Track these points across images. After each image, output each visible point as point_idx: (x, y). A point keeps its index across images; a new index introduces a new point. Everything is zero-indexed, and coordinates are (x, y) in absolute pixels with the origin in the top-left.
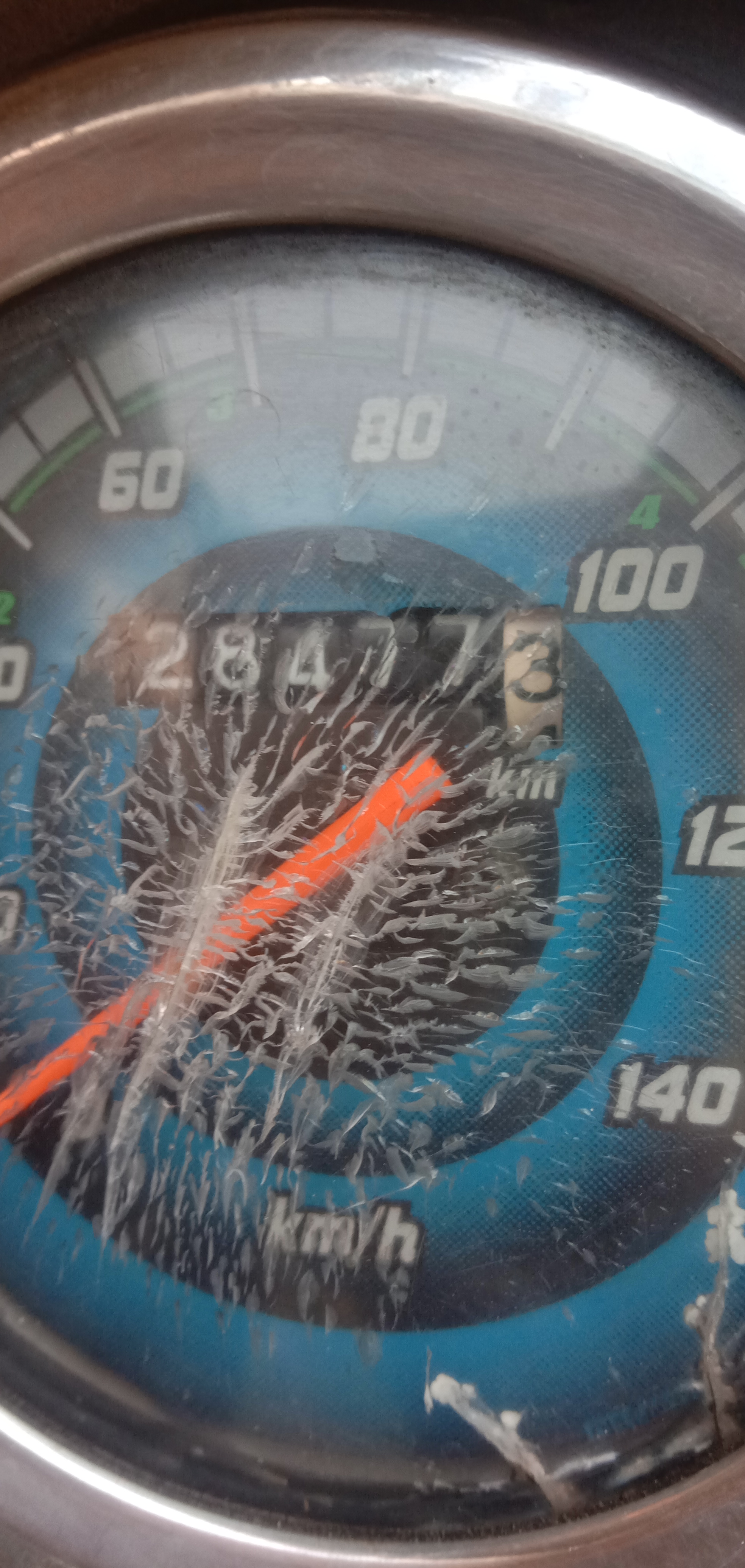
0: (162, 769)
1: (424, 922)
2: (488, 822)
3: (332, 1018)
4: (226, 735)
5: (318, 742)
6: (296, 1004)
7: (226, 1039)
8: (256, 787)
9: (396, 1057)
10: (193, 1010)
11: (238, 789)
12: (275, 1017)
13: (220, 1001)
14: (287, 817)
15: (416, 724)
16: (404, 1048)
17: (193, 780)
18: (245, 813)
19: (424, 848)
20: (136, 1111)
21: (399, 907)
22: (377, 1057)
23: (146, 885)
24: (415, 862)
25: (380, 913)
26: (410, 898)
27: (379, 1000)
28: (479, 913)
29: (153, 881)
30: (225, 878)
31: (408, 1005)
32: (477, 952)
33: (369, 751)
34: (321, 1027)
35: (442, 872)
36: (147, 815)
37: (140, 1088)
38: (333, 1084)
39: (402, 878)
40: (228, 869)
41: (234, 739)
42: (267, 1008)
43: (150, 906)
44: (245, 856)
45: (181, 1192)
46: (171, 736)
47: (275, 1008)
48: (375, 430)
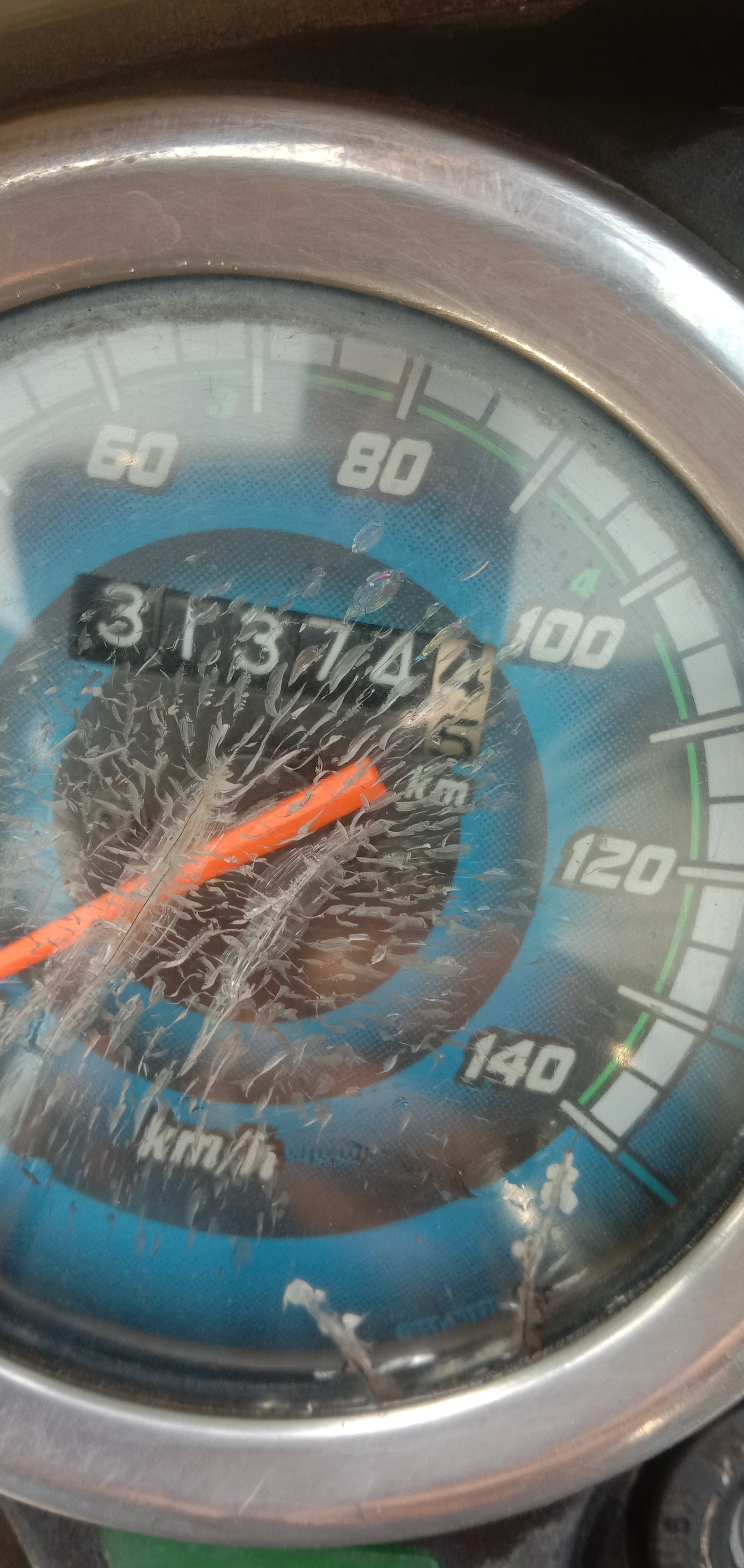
0: (147, 745)
1: (361, 911)
2: (434, 837)
3: (266, 979)
4: (212, 727)
5: (298, 745)
6: (235, 963)
7: (165, 986)
8: (231, 775)
9: (317, 1018)
11: (218, 772)
12: (215, 972)
13: (165, 952)
16: (323, 1011)
17: (175, 760)
18: (219, 795)
19: (374, 849)
21: (344, 895)
24: (362, 860)
25: (323, 897)
26: (354, 889)
28: (411, 911)
29: (121, 840)
32: (403, 942)
33: (341, 761)
34: (255, 985)
35: (386, 872)
36: (126, 781)
39: (351, 872)
41: (221, 730)
42: (209, 965)
43: (114, 862)
46: (162, 717)
47: (216, 964)
48: (363, 460)
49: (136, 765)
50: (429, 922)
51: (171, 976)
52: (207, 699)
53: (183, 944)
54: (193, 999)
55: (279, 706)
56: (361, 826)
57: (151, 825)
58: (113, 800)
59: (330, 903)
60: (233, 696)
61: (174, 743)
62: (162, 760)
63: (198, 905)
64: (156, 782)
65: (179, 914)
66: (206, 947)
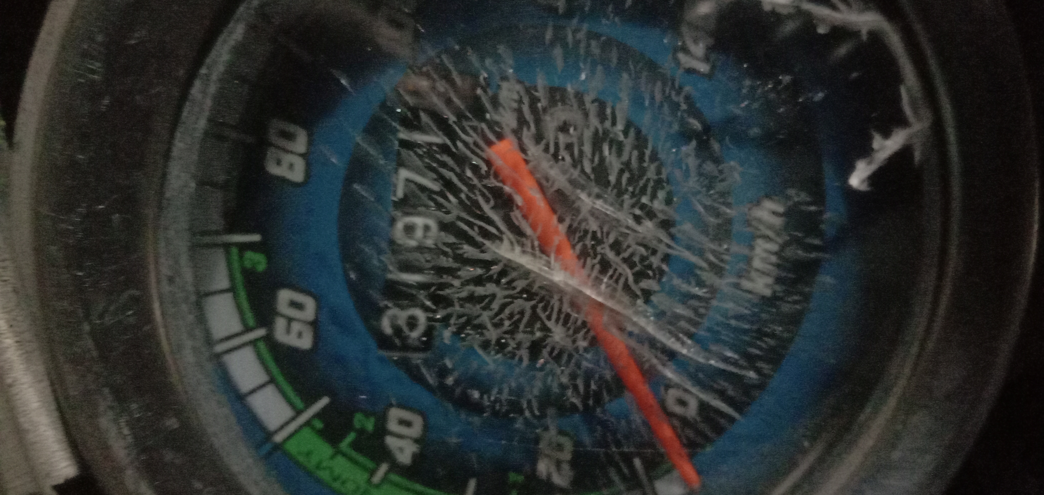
0: (481, 299)
1: (587, 149)
2: (534, 101)
3: (638, 212)
4: (465, 256)
5: (475, 198)
6: (628, 234)
7: (645, 280)
8: (498, 241)
9: (664, 176)
10: (626, 299)
11: (497, 251)
12: (634, 247)
13: (622, 281)
14: (517, 223)
15: (471, 136)
16: (659, 172)
17: (490, 279)
18: (513, 250)
19: (544, 142)
20: (683, 343)
21: (577, 162)
22: (663, 188)
23: (549, 318)
24: (552, 149)
25: (579, 176)
26: (572, 155)
27: (630, 181)
28: (586, 115)
29: (547, 313)
30: (549, 268)
31: (634, 164)
32: (607, 119)
33: (484, 168)
34: (643, 221)
35: (559, 133)
36: (507, 311)
37: (669, 339)
38: (677, 217)
39: (560, 158)
40: (545, 265)
41: (468, 250)
42: (630, 251)
43: (562, 316)
44: (538, 253)
45: (733, 322)
46: (461, 290)
47: (629, 247)
48: (285, 165)
49: (495, 306)
50: (593, 102)
51: (639, 276)
52: (447, 261)
53: (616, 270)
54: (655, 261)
55: (448, 212)
56: (529, 153)
57: (536, 294)
58: (520, 320)
59: (583, 171)
60: (445, 244)
61: (478, 281)
62: (491, 288)
63: (589, 260)
64: (507, 293)
65: (595, 273)
66: (618, 253)
